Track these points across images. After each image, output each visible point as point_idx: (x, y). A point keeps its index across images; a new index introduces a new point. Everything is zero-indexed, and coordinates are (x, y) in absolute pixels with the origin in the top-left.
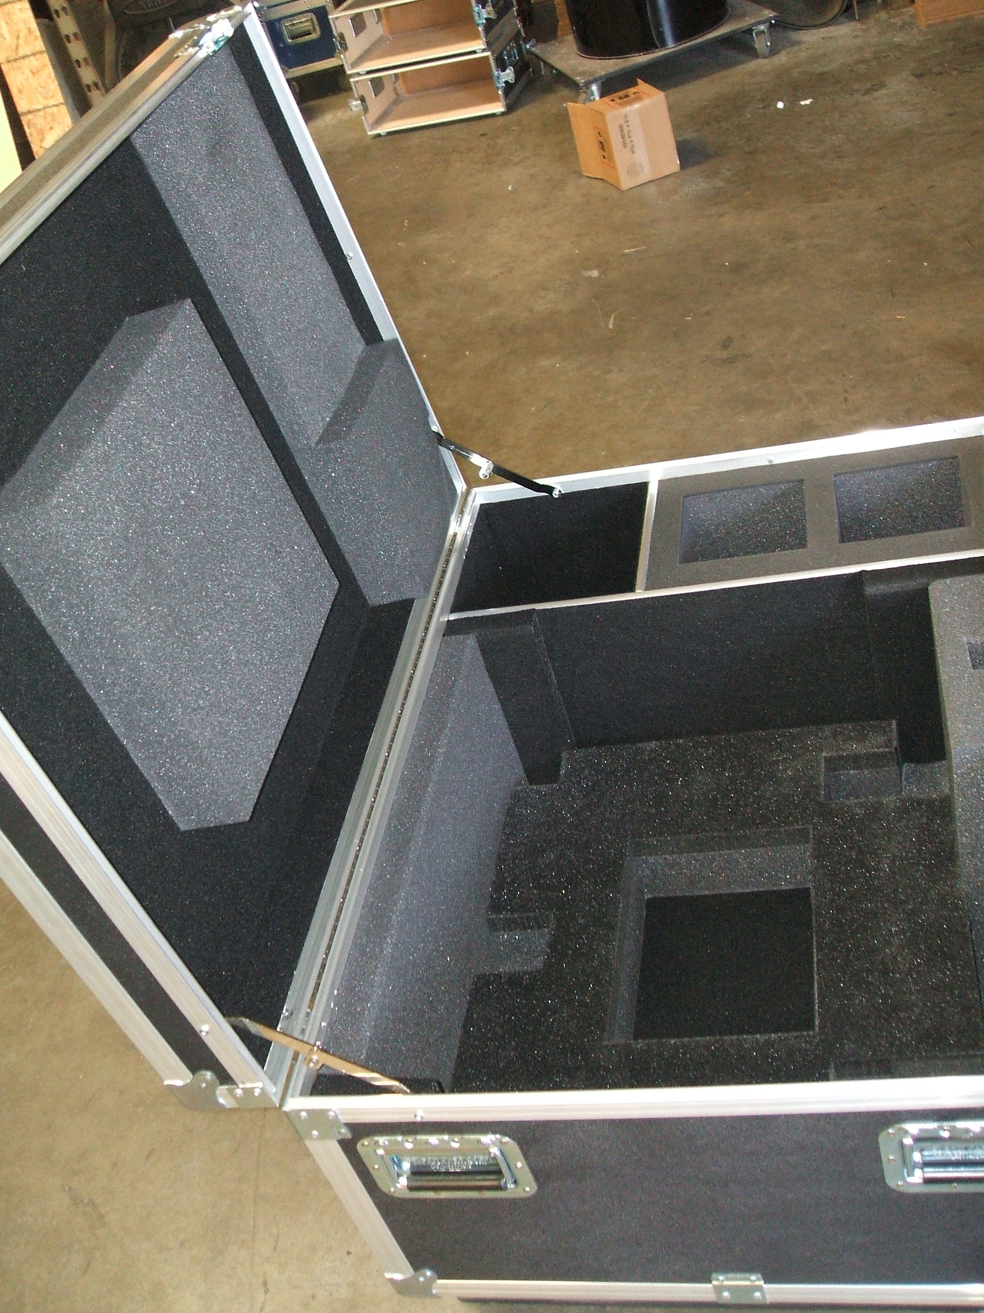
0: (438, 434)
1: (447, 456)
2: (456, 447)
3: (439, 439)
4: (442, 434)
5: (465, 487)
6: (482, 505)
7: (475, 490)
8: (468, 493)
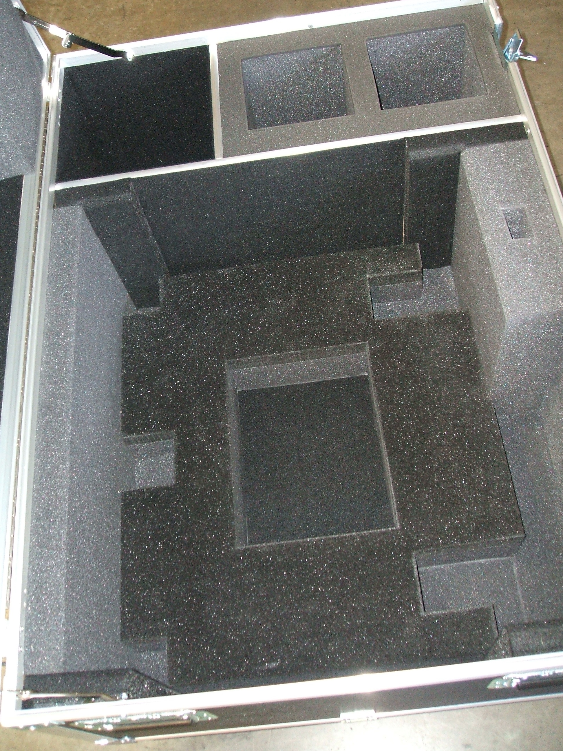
0: (20, 10)
1: (31, 29)
2: (38, 22)
3: (23, 16)
4: (25, 11)
5: (49, 53)
6: (66, 69)
7: (58, 56)
8: (52, 59)
